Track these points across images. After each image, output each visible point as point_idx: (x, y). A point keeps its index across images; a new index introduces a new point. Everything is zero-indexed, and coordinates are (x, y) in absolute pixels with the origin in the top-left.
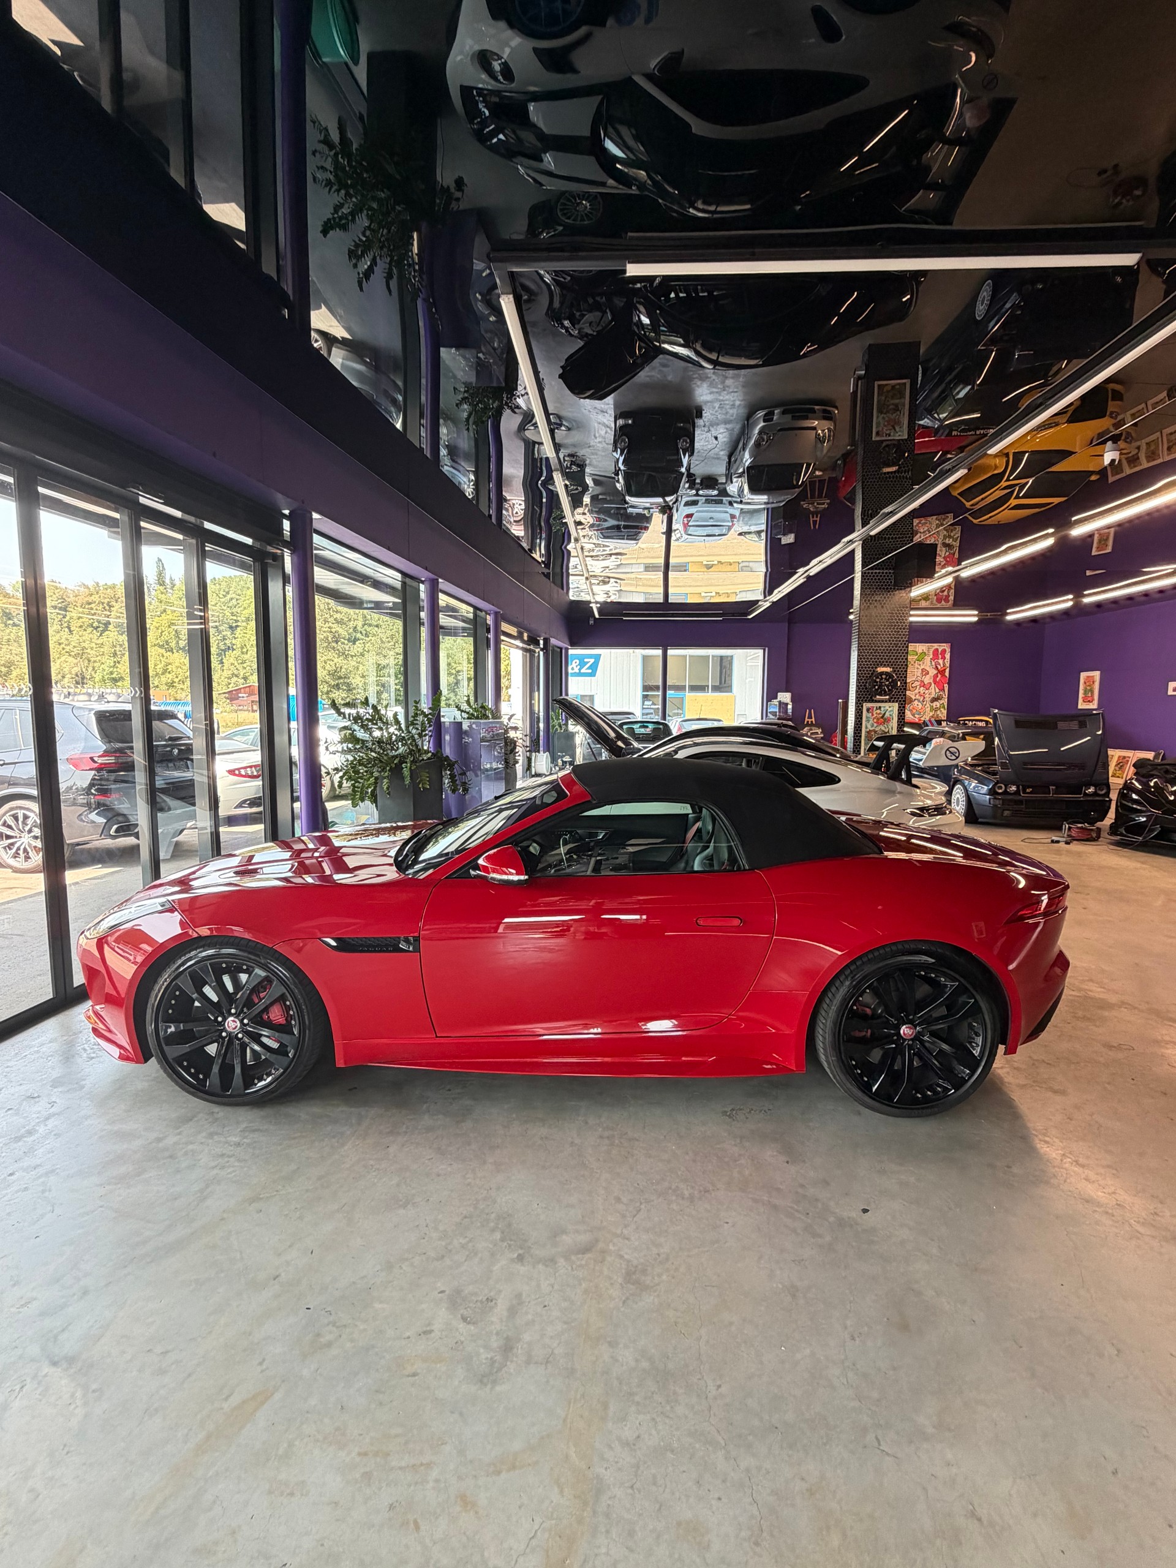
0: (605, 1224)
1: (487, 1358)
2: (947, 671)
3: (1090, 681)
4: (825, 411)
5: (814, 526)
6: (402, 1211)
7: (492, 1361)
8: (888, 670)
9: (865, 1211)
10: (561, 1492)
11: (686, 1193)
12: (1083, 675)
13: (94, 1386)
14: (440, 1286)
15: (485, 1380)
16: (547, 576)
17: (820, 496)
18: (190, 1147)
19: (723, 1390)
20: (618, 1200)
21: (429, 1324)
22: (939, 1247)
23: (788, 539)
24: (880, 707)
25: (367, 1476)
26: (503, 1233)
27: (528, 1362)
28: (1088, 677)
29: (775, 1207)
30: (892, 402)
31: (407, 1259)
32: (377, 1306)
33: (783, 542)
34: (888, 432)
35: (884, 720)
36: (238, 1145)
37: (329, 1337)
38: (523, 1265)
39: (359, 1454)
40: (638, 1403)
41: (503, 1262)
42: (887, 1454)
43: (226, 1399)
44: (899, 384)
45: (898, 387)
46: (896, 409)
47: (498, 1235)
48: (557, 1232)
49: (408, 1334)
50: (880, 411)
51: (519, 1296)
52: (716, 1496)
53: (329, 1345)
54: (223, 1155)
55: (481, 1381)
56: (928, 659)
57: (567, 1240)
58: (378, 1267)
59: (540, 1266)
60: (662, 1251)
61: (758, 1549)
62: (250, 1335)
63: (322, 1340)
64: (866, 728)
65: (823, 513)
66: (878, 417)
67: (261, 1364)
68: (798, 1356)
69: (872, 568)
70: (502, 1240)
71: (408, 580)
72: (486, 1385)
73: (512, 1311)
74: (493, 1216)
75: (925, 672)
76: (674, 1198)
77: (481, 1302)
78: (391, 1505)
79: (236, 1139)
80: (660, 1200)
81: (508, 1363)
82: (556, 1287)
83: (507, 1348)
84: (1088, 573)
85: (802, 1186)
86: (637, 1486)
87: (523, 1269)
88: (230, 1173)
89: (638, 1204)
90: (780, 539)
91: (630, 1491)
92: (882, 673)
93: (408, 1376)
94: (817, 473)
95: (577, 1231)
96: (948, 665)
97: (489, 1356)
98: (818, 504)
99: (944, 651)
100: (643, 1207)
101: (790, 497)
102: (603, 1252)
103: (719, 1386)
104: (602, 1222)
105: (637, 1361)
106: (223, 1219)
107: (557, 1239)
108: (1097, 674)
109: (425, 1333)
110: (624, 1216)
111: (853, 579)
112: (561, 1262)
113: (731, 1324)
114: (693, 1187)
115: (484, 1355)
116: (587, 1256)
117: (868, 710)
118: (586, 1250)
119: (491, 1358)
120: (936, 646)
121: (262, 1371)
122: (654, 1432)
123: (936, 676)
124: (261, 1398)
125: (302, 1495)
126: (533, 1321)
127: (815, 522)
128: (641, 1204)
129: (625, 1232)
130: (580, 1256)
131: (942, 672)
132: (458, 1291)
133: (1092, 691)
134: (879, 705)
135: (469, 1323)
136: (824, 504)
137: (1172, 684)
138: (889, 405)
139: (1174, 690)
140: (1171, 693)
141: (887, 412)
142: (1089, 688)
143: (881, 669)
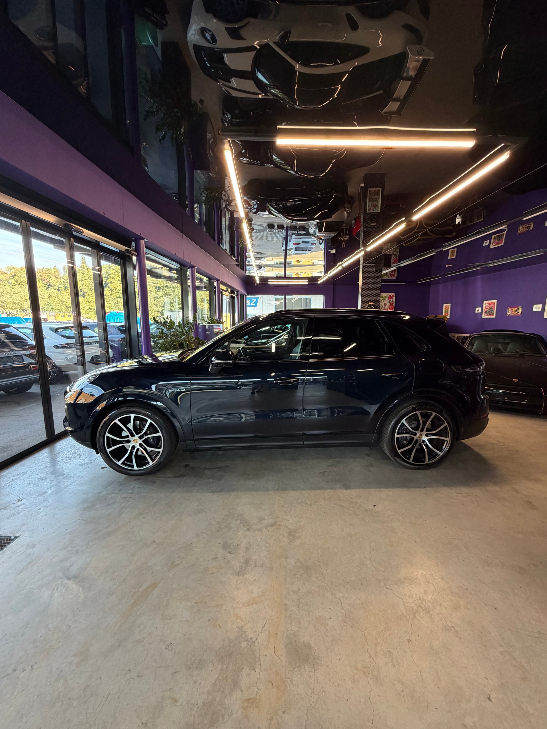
0: (279, 515)
1: (239, 566)
2: (394, 304)
3: (447, 307)
5: (343, 246)
6: (200, 515)
7: (242, 567)
8: (373, 304)
9: (375, 506)
10: (272, 610)
11: (309, 503)
12: (445, 305)
13: (86, 586)
14: (218, 541)
15: (240, 573)
16: (238, 265)
17: (346, 235)
18: (113, 495)
19: (328, 571)
20: (283, 506)
21: (216, 555)
22: (402, 517)
23: (333, 251)
25: (199, 610)
26: (240, 520)
27: (255, 566)
28: (446, 306)
29: (342, 506)
30: (375, 197)
31: (204, 532)
32: (195, 550)
33: (331, 253)
34: (373, 209)
36: (132, 493)
37: (179, 562)
38: (250, 532)
39: (195, 603)
40: (298, 578)
41: (243, 531)
42: (389, 589)
43: (140, 587)
44: (377, 190)
45: (377, 191)
46: (377, 200)
47: (239, 522)
48: (261, 519)
49: (208, 559)
50: (370, 201)
51: (249, 543)
52: (329, 608)
53: (178, 565)
54: (126, 498)
55: (238, 574)
56: (387, 299)
57: (265, 522)
58: (194, 536)
59: (256, 532)
60: (301, 524)
61: (345, 624)
62: (146, 563)
63: (175, 563)
65: (347, 242)
66: (369, 203)
67: (152, 574)
68: (354, 558)
69: (367, 263)
70: (241, 523)
71: (182, 267)
72: (240, 575)
73: (247, 549)
74: (236, 514)
75: (386, 304)
76: (304, 505)
77: (235, 546)
78: (209, 620)
79: (131, 491)
80: (299, 506)
81: (248, 567)
82: (263, 539)
83: (247, 562)
84: (447, 266)
85: (351, 498)
86: (300, 606)
87: (249, 533)
88: (130, 504)
89: (291, 508)
90: (330, 251)
91: (298, 608)
92: (370, 305)
93: (210, 574)
95: (269, 519)
96: (394, 301)
97: (240, 565)
98: (345, 238)
99: (393, 296)
100: (293, 508)
101: (333, 235)
102: (279, 525)
103: (327, 570)
104: (278, 514)
105: (296, 563)
106: (130, 522)
107: (262, 522)
108: (449, 305)
109: (215, 558)
110: (286, 512)
111: (359, 268)
112: (264, 530)
113: (329, 548)
114: (311, 500)
115: (238, 565)
116: (274, 527)
118: (273, 525)
119: (241, 566)
120: (390, 294)
121: (153, 576)
122: (304, 587)
123: (390, 306)
124: (154, 586)
125: (175, 619)
126: (256, 551)
127: (343, 245)
128: (292, 507)
129: (287, 518)
130: (271, 527)
131: (392, 304)
132: (226, 543)
133: (448, 311)
135: (231, 554)
136: (347, 238)
137: (477, 309)
138: (373, 199)
139: (478, 311)
140: (476, 312)
141: (373, 201)
142: (447, 310)
143: (370, 303)
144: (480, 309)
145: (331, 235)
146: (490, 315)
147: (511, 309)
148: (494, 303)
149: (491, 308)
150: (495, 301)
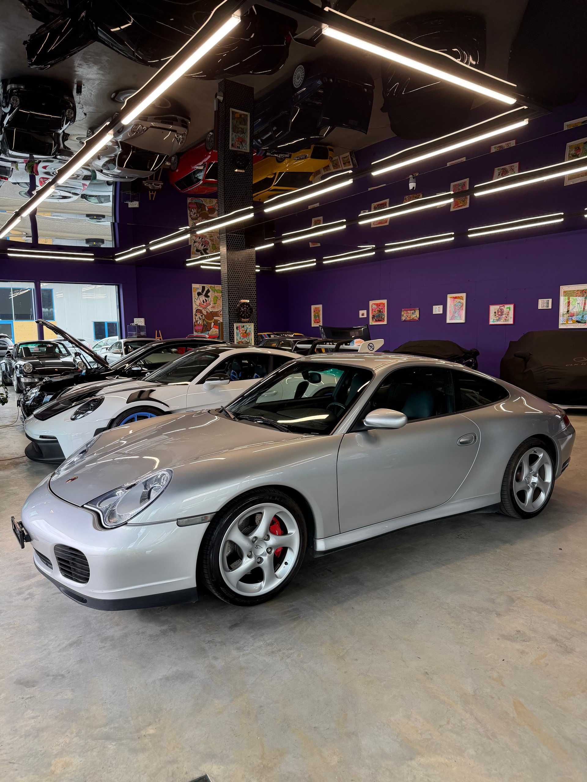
0: (500, 590)
1: (556, 646)
3: (317, 310)
4: (183, 121)
5: (152, 199)
7: (559, 646)
8: (247, 301)
9: (560, 549)
11: (503, 569)
12: (313, 307)
14: (492, 638)
15: (568, 651)
20: (486, 581)
21: (518, 650)
23: (134, 204)
24: (244, 326)
27: (568, 639)
28: (315, 308)
29: (537, 560)
31: (461, 638)
33: (130, 206)
34: (238, 145)
35: (246, 334)
37: (496, 674)
38: (505, 616)
41: (497, 619)
44: (244, 114)
45: (243, 116)
46: (243, 132)
47: (475, 613)
50: (233, 131)
51: (524, 625)
57: (500, 601)
58: (458, 646)
59: (510, 613)
60: (534, 589)
63: (494, 677)
64: (237, 340)
65: (158, 191)
66: (232, 134)
70: (479, 613)
72: (572, 652)
73: (533, 630)
74: (458, 608)
76: (503, 572)
77: (517, 633)
80: (500, 575)
81: (564, 643)
82: (528, 615)
83: (554, 640)
84: (311, 245)
89: (496, 579)
90: (127, 204)
92: (244, 303)
93: (546, 666)
94: (167, 163)
95: (497, 597)
98: (155, 184)
100: (500, 579)
102: (518, 598)
107: (496, 603)
108: (320, 306)
109: (522, 652)
110: (501, 585)
112: (513, 608)
115: (553, 646)
116: (517, 602)
117: (237, 328)
118: (512, 600)
126: (544, 628)
127: (152, 196)
129: (512, 589)
132: (503, 635)
133: (319, 316)
134: (243, 324)
135: (528, 641)
136: (159, 184)
137: (361, 312)
138: (239, 128)
139: (363, 315)
140: (361, 316)
141: (238, 132)
142: (317, 314)
143: (243, 301)
144: (365, 312)
145: (135, 174)
146: (379, 321)
147: (406, 312)
148: (384, 304)
149: (380, 311)
150: (385, 301)
